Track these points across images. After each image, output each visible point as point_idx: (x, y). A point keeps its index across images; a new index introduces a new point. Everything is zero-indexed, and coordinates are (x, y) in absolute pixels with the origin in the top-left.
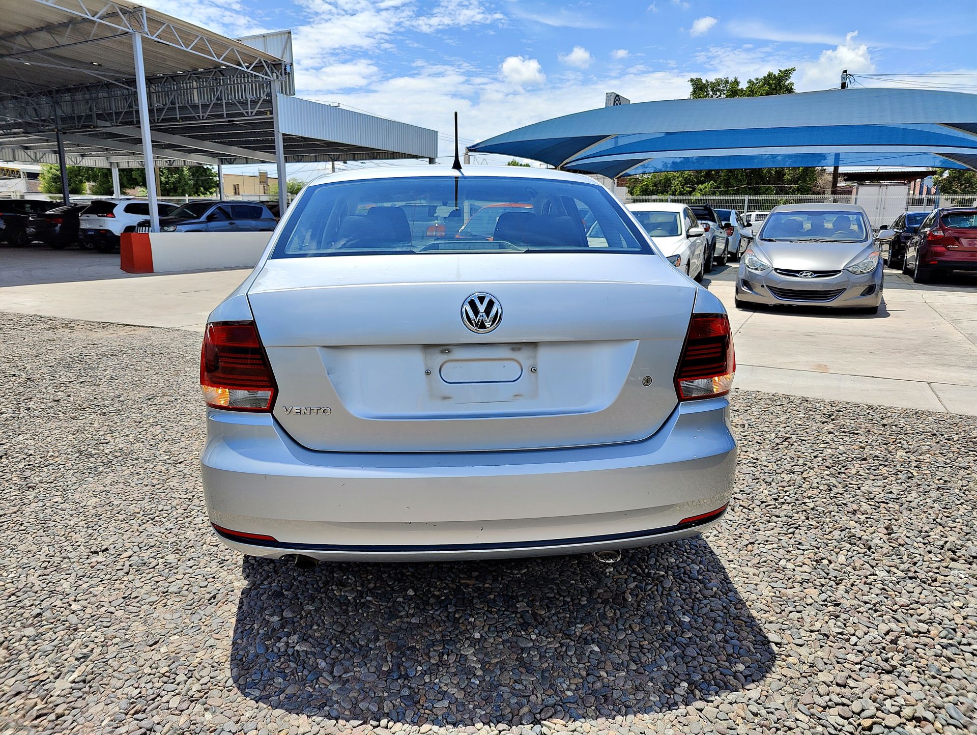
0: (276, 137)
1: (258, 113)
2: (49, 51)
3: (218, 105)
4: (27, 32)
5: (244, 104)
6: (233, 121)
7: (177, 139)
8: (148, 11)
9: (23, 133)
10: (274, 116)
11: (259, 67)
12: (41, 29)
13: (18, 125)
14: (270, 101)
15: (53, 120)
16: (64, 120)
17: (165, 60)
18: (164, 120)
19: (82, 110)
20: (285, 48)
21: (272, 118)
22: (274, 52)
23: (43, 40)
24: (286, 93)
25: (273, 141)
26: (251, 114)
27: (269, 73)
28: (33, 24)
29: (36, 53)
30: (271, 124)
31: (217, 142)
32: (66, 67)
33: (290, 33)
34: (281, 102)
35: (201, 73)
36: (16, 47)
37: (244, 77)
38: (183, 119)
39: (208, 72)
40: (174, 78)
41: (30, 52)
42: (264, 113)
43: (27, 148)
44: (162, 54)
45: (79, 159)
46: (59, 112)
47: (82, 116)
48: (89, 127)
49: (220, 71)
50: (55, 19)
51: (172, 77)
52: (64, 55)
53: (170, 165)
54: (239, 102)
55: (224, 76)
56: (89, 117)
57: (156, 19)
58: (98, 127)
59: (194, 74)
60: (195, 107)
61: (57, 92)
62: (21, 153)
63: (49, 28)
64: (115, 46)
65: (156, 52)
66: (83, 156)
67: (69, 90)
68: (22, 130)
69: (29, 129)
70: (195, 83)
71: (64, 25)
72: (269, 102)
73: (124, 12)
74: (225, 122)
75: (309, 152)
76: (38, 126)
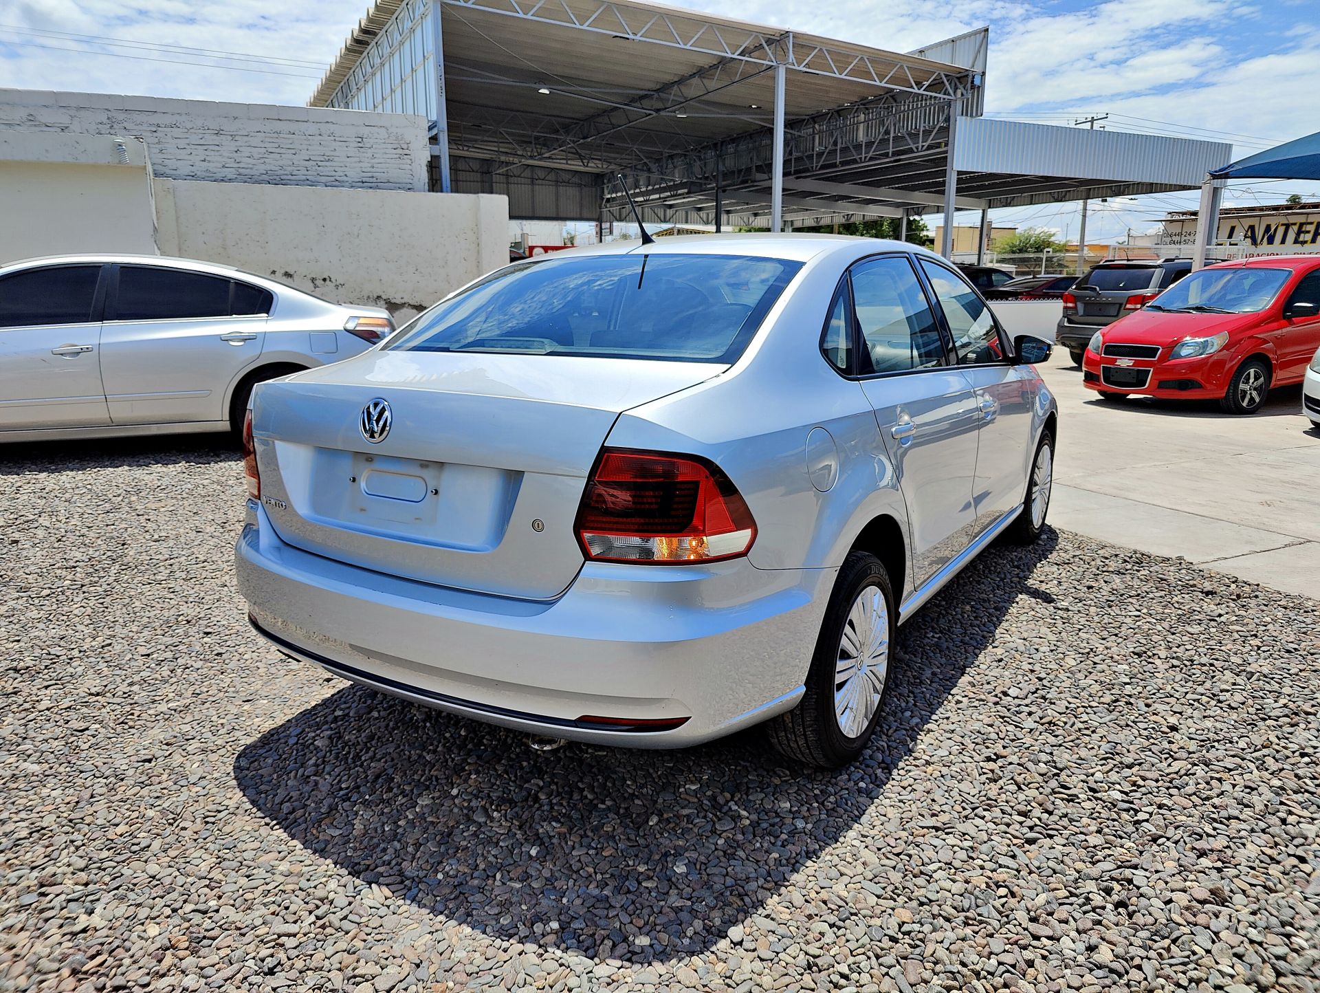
0: (947, 179)
1: (929, 148)
2: (702, 98)
3: (884, 142)
4: (682, 81)
5: (914, 136)
6: (899, 160)
7: (846, 188)
8: (796, 35)
9: (687, 193)
10: (949, 148)
11: (936, 85)
12: (692, 76)
13: (682, 185)
14: (948, 128)
15: (714, 176)
16: (725, 175)
17: (827, 92)
18: (823, 167)
19: (744, 163)
20: (979, 51)
21: (946, 152)
22: (962, 63)
23: (694, 88)
24: (971, 116)
25: (943, 184)
26: (921, 149)
27: (951, 92)
28: (685, 71)
29: (691, 102)
30: (944, 160)
31: (896, 188)
32: (723, 115)
33: (987, 30)
34: (962, 127)
35: (871, 101)
36: (672, 97)
37: (918, 100)
38: (843, 164)
39: (878, 99)
40: (839, 112)
41: (684, 103)
42: (938, 145)
43: (700, 209)
44: (822, 85)
45: (752, 219)
46: (721, 167)
47: (741, 170)
48: (746, 182)
49: (892, 97)
50: (704, 62)
51: (838, 112)
52: (720, 101)
53: (847, 220)
54: (910, 134)
55: (896, 101)
56: (749, 170)
57: (804, 43)
58: (755, 181)
59: (864, 104)
60: (858, 147)
61: (722, 143)
62: (693, 215)
63: (701, 72)
64: (763, 82)
65: (815, 84)
66: (756, 215)
67: (733, 140)
68: (686, 191)
69: (694, 188)
70: (863, 116)
71: (714, 67)
72: (945, 131)
73: (769, 42)
74: (891, 162)
75: (1022, 191)
76: (701, 184)
